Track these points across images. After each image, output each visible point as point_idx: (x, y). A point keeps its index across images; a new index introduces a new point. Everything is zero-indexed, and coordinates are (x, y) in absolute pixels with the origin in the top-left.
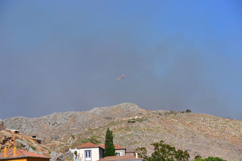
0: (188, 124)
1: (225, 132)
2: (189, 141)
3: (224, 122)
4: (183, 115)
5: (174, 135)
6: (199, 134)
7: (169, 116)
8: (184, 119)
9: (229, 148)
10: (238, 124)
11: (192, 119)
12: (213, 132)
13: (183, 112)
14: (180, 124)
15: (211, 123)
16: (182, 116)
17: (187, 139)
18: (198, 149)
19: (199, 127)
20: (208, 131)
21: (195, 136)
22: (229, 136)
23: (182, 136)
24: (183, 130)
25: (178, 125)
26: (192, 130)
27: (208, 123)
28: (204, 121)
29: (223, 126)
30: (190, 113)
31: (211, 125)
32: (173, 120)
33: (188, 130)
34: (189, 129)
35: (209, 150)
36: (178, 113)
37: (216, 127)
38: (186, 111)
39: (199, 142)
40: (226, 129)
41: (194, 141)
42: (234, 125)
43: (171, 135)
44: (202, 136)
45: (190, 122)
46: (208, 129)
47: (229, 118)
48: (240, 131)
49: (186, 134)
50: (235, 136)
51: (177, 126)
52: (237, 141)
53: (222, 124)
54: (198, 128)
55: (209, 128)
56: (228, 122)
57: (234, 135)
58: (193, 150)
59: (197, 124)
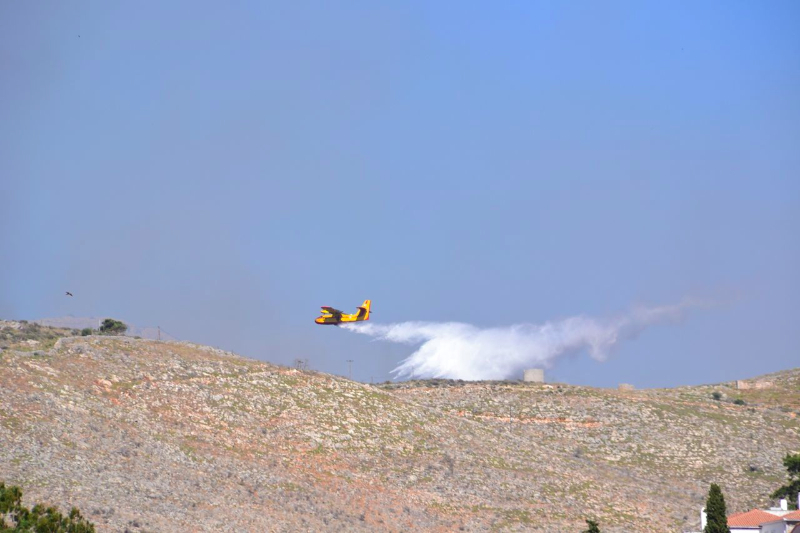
0: (108, 390)
1: (276, 432)
2: (106, 468)
3: (275, 383)
4: (86, 346)
5: (38, 439)
6: (156, 438)
7: (18, 349)
8: (89, 362)
9: (291, 505)
10: (340, 395)
11: (130, 366)
12: (221, 427)
13: (86, 333)
14: (66, 387)
15: (213, 388)
16: (80, 351)
17: (98, 460)
18: (145, 509)
19: (157, 403)
20: (198, 423)
21: (138, 445)
22: (294, 450)
23: (74, 446)
24: (81, 415)
25: (57, 394)
26: (122, 420)
27: (202, 388)
28: (184, 378)
29: (271, 403)
30: (119, 337)
31: (217, 397)
32: (38, 368)
33: (104, 419)
34: (109, 412)
35: (199, 512)
36: (62, 335)
37: (240, 405)
38: (102, 329)
39: (156, 475)
40: (284, 414)
41: (128, 470)
42: (320, 396)
43: (18, 439)
44: (169, 449)
45: (116, 379)
46: (198, 416)
47: (298, 364)
48: (343, 426)
49: (94, 433)
50: (321, 449)
51: (52, 395)
52: (330, 474)
53: (266, 391)
54: (155, 410)
55: (207, 409)
56: (292, 382)
57: (314, 446)
58: (123, 511)
59: (152, 387)
